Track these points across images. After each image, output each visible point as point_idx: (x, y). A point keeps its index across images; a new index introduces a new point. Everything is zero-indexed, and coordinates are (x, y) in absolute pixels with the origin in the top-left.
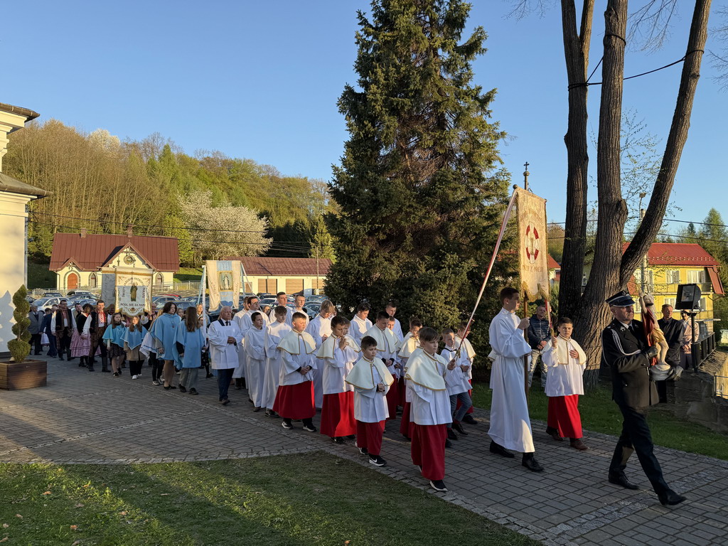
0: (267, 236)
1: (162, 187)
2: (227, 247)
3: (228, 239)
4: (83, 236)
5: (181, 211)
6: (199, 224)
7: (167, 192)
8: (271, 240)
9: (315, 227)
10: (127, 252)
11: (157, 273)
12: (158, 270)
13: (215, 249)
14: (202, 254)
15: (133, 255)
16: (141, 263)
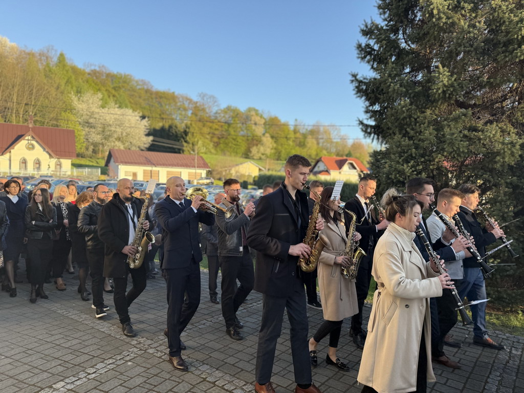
0: (148, 135)
1: (58, 88)
2: (114, 142)
6: (91, 121)
7: (62, 93)
8: (151, 138)
9: (187, 130)
10: (28, 140)
11: (56, 159)
12: (57, 157)
13: (104, 143)
14: (92, 147)
15: (34, 142)
16: (42, 150)
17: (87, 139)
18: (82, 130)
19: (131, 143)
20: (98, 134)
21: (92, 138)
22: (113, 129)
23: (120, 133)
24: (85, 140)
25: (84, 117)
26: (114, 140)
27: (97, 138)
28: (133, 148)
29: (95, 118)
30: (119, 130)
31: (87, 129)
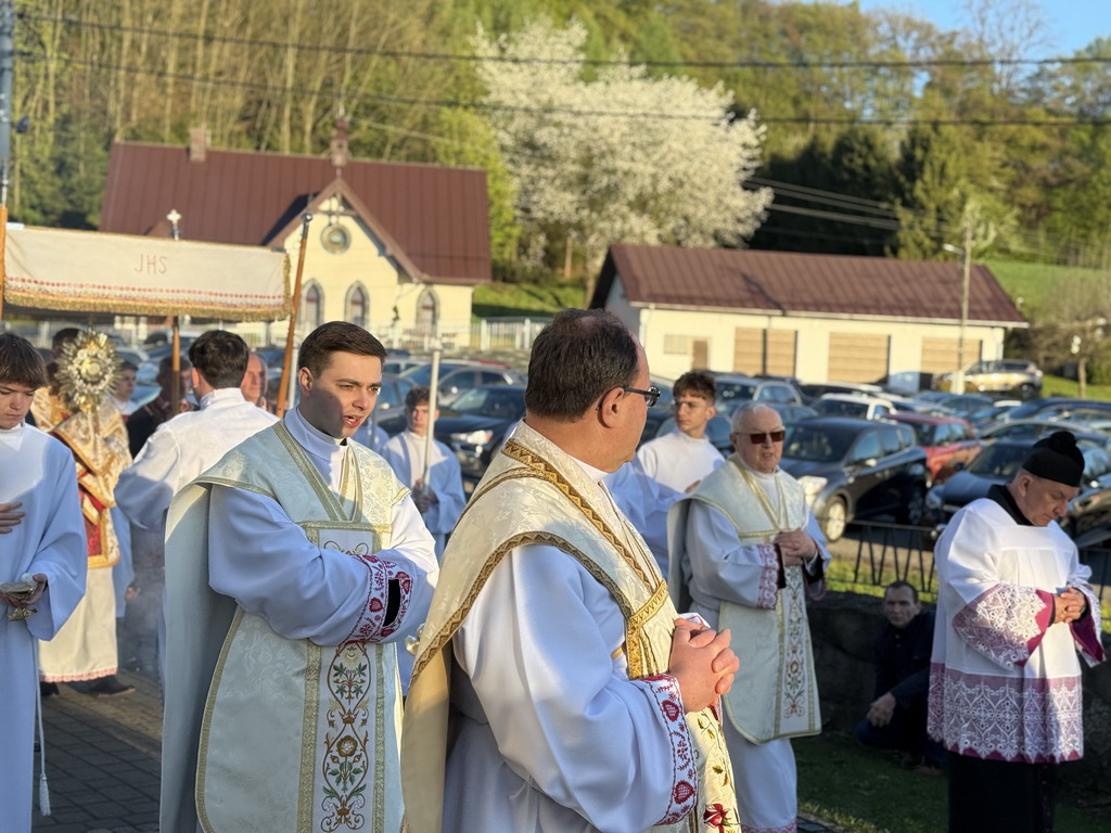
0: (750, 186)
1: (430, 16)
2: (624, 218)
3: (631, 192)
4: (198, 154)
5: (487, 93)
6: (543, 136)
7: (445, 33)
8: (764, 197)
9: (919, 153)
10: (330, 213)
11: (422, 287)
12: (426, 277)
13: (586, 223)
14: (542, 239)
15: (348, 223)
16: (373, 249)
17: (527, 210)
18: (510, 173)
19: (686, 218)
20: (568, 186)
21: (543, 203)
22: (622, 164)
23: (648, 181)
24: (518, 213)
25: (520, 122)
26: (625, 209)
27: (559, 203)
28: (695, 241)
29: (558, 125)
30: (644, 168)
31: (526, 170)
